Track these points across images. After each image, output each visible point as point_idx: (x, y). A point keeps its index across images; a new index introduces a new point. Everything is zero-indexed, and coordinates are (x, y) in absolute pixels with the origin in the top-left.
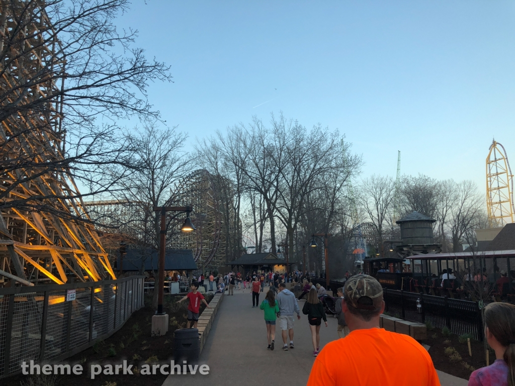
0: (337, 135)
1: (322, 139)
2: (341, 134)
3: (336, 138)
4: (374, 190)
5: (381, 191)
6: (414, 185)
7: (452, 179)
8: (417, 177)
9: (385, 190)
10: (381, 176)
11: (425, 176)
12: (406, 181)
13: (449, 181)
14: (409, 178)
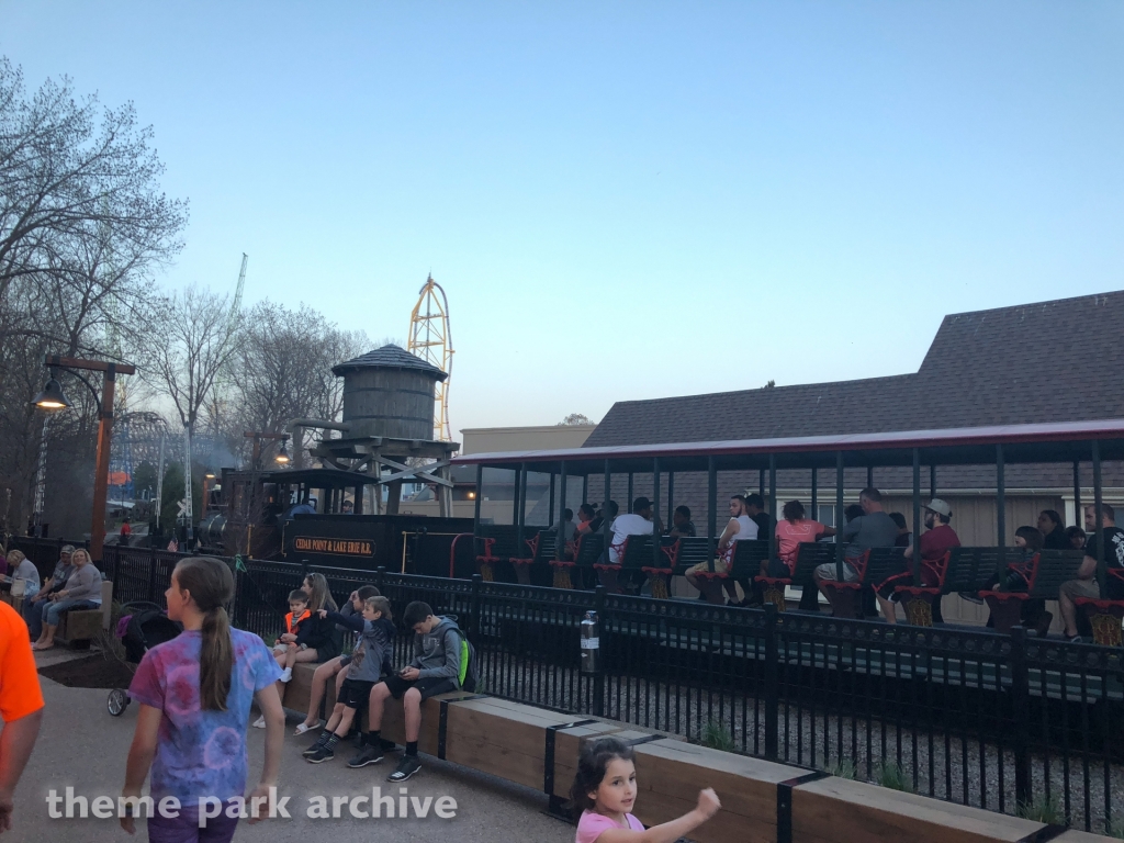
0: (127, 119)
1: (75, 123)
2: (141, 121)
3: (122, 129)
4: (190, 323)
5: (207, 328)
6: (286, 328)
7: (363, 331)
8: (296, 310)
9: (215, 328)
10: (213, 292)
11: (313, 312)
12: (268, 315)
13: (357, 334)
14: (276, 310)
